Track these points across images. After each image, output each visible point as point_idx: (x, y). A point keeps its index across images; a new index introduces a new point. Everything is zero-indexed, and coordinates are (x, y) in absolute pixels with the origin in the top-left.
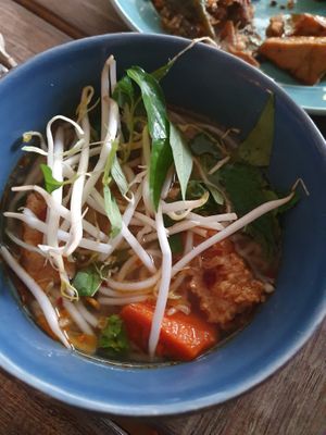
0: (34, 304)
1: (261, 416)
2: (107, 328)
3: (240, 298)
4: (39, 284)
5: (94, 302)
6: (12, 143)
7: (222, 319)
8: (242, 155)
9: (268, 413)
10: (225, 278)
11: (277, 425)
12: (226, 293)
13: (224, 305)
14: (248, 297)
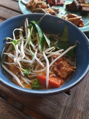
0: (13, 79)
1: (80, 111)
2: (34, 82)
3: (68, 70)
4: (14, 73)
5: (29, 76)
6: (3, 41)
7: (64, 76)
8: (62, 40)
9: (82, 110)
10: (63, 66)
11: (85, 113)
12: (64, 70)
13: (64, 73)
14: (70, 70)
